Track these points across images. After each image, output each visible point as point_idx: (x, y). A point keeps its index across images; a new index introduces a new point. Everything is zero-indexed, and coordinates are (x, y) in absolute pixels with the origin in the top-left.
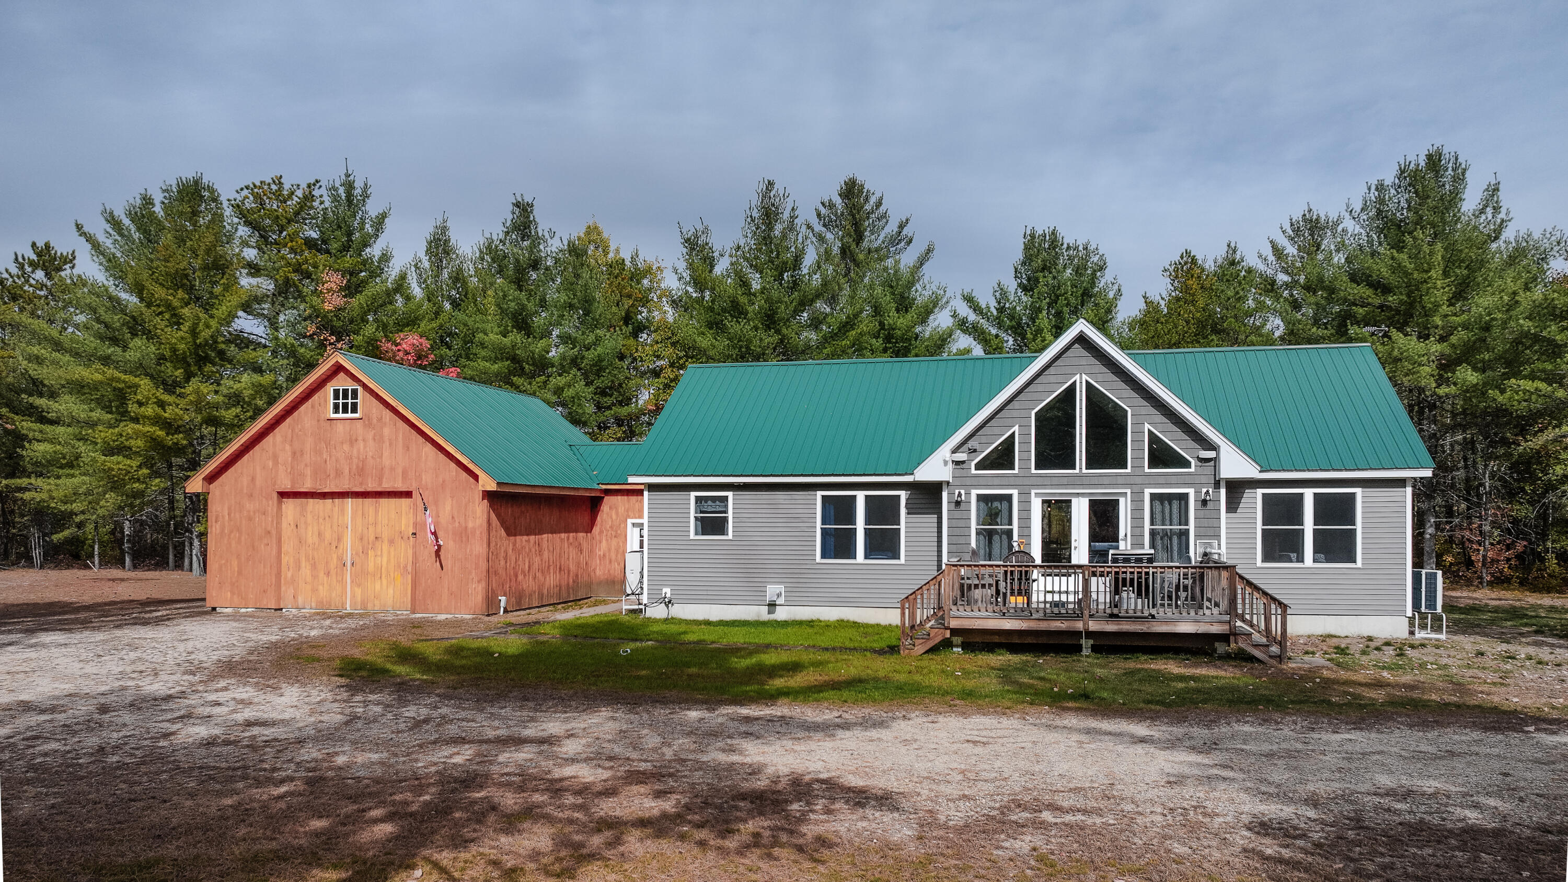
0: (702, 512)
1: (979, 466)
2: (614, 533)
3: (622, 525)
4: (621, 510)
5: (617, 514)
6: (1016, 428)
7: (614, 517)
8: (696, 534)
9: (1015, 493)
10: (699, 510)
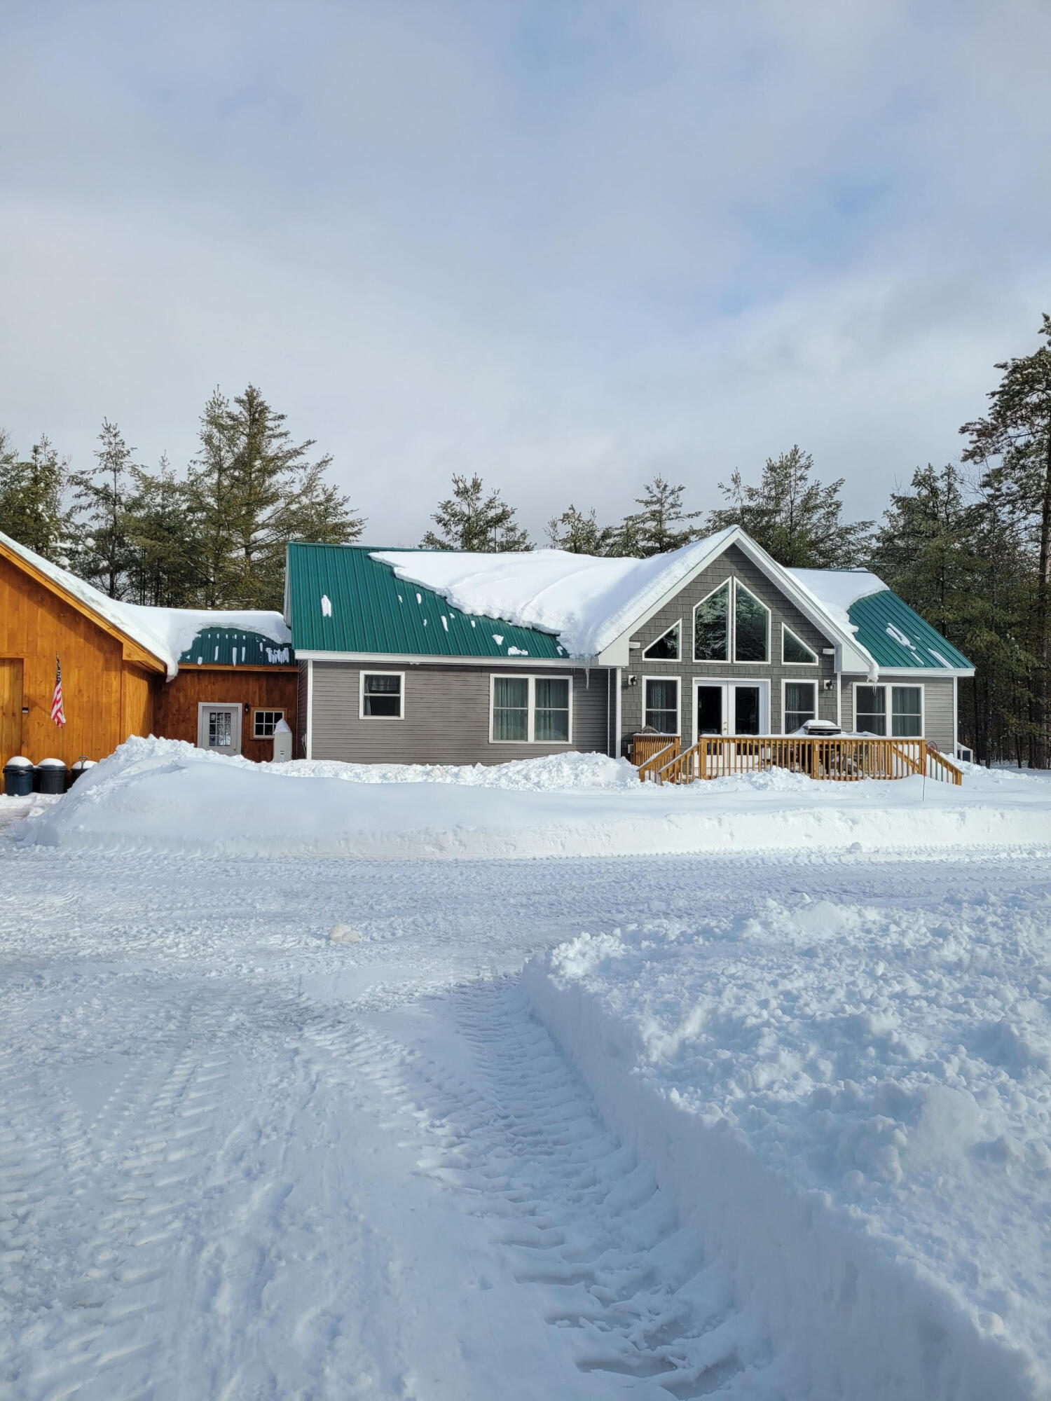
0: (371, 692)
1: (648, 655)
2: (181, 717)
3: (192, 709)
4: (191, 692)
5: (186, 696)
6: (680, 621)
7: (182, 700)
8: (366, 713)
9: (678, 679)
10: (369, 688)
